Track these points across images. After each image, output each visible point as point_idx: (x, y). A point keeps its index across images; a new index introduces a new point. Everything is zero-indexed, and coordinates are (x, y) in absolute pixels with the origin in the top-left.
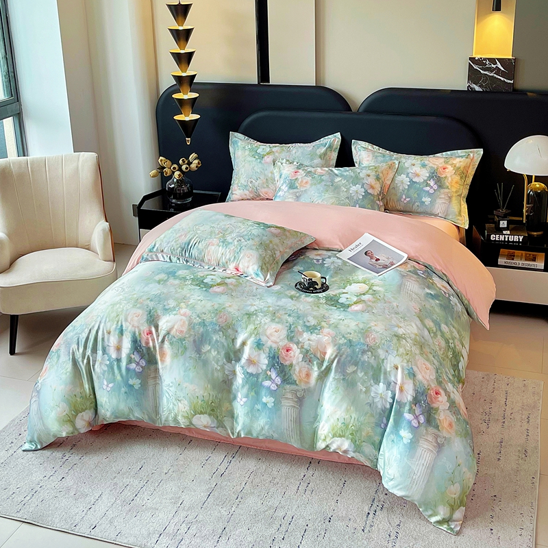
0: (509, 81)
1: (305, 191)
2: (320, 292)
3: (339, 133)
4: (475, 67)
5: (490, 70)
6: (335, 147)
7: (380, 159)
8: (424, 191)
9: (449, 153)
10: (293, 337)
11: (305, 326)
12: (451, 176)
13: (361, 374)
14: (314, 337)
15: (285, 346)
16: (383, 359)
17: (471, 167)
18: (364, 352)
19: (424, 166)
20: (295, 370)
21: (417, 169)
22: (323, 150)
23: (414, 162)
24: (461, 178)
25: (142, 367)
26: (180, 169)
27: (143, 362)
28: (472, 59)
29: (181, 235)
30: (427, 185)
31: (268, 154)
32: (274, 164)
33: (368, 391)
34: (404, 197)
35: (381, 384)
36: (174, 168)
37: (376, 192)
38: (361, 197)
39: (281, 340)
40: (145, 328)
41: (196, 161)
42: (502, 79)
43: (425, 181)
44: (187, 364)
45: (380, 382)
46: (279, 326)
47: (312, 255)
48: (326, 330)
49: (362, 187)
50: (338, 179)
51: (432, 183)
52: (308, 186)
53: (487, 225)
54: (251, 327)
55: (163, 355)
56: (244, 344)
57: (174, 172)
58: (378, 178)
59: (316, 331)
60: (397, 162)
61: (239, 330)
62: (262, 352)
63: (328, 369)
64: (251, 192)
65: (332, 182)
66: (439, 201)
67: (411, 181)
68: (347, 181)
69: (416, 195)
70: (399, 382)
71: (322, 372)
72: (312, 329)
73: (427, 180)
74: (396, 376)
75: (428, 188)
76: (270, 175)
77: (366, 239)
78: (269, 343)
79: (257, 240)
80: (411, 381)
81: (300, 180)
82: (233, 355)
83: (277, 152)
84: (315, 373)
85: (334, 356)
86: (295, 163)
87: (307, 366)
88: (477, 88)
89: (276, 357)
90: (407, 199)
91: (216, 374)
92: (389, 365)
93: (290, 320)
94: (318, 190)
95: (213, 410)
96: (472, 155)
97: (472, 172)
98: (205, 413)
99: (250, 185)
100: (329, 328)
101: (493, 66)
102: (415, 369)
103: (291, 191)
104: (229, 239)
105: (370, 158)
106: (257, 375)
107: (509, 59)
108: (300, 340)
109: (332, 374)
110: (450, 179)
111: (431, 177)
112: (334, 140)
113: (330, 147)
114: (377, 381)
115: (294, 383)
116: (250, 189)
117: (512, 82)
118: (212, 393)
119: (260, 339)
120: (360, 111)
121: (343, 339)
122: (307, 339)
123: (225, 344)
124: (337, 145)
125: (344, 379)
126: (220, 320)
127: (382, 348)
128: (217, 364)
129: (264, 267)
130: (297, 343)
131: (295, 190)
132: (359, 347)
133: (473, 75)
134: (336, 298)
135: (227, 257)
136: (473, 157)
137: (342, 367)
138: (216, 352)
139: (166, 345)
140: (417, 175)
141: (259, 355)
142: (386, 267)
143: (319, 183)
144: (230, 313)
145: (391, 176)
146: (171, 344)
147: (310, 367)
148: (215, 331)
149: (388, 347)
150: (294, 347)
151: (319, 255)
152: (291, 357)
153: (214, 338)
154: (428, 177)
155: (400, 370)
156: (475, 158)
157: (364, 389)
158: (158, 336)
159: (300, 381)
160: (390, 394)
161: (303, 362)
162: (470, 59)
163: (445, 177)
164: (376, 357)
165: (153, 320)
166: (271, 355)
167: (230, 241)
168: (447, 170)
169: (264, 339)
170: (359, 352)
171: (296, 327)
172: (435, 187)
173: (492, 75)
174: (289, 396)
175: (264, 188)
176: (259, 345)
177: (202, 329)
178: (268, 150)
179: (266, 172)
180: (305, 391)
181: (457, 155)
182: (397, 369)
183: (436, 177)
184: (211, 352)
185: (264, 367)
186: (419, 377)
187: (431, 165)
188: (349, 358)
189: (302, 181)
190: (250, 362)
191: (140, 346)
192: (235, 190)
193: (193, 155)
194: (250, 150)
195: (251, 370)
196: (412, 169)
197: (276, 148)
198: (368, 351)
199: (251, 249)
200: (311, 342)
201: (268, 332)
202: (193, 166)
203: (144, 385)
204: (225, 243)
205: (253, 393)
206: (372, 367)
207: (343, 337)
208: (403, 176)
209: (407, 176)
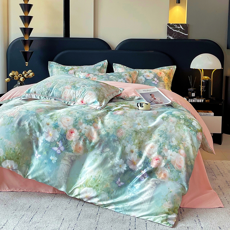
0: (186, 34)
3: (106, 60)
4: (171, 28)
5: (177, 29)
6: (105, 66)
8: (152, 83)
12: (164, 76)
17: (171, 74)
19: (151, 72)
21: (148, 74)
22: (100, 67)
24: (168, 78)
26: (23, 76)
28: (169, 24)
29: (48, 84)
30: (154, 80)
32: (75, 74)
36: (20, 76)
41: (32, 73)
42: (183, 33)
43: (152, 79)
49: (124, 80)
50: (111, 77)
51: (156, 79)
58: (130, 76)
60: (137, 71)
67: (146, 79)
68: (116, 77)
75: (154, 82)
79: (94, 86)
81: (91, 78)
83: (76, 68)
88: (172, 38)
97: (172, 76)
101: (178, 27)
107: (186, 24)
110: (164, 78)
111: (155, 77)
112: (104, 63)
113: (103, 66)
117: (187, 35)
133: (169, 32)
135: (77, 95)
136: (172, 69)
140: (148, 76)
142: (157, 103)
143: (102, 79)
145: (136, 76)
162: (168, 24)
163: (162, 77)
167: (78, 87)
168: (162, 74)
172: (158, 81)
173: (178, 31)
178: (71, 68)
183: (157, 77)
187: (154, 72)
189: (93, 78)
193: (30, 71)
194: (61, 68)
196: (145, 74)
199: (91, 91)
202: (31, 75)
204: (75, 87)
208: (142, 77)
209: (143, 77)
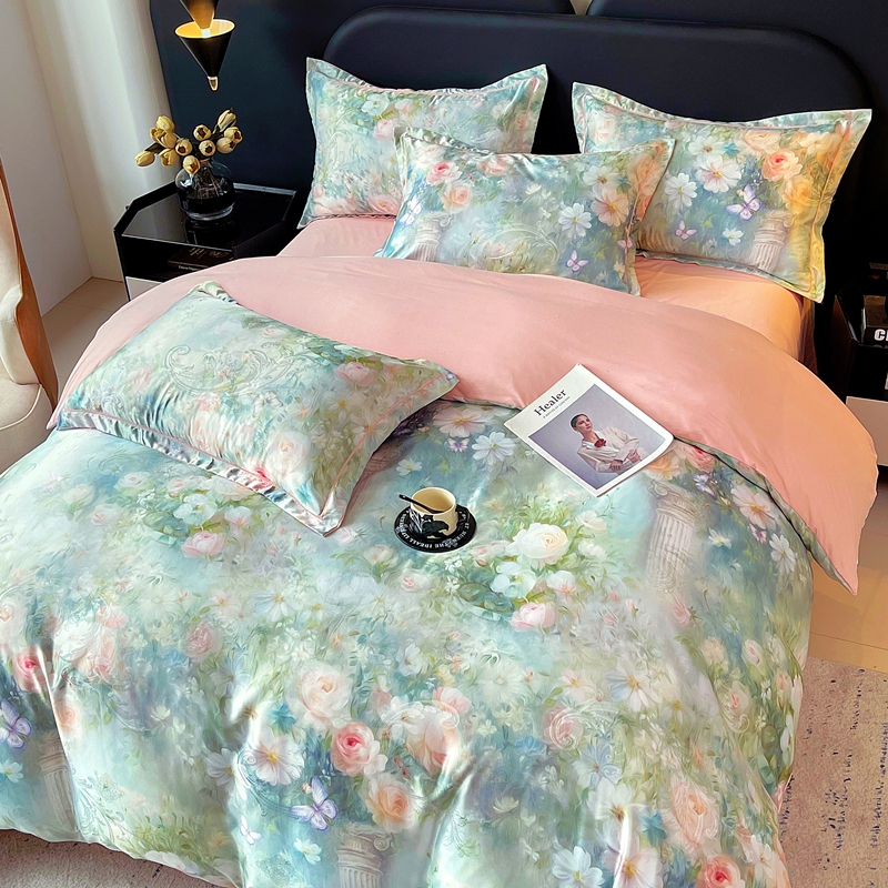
1: (459, 216)
2: (453, 548)
3: (543, 66)
6: (533, 99)
7: (633, 132)
8: (729, 214)
9: (791, 117)
10: (366, 707)
11: (397, 676)
12: (792, 179)
13: (528, 820)
14: (417, 711)
15: (345, 729)
16: (586, 790)
17: (841, 153)
18: (538, 766)
19: (732, 152)
20: (368, 789)
21: (715, 160)
22: (507, 106)
23: (709, 141)
24: (816, 181)
25: (22, 736)
26: (195, 152)
27: (25, 725)
29: (138, 377)
30: (737, 200)
31: (385, 115)
32: (398, 141)
33: (544, 862)
34: (682, 226)
35: (578, 850)
36: (182, 149)
37: (616, 220)
38: (583, 234)
39: (338, 714)
40: (21, 649)
41: (230, 132)
43: (733, 190)
44: (120, 745)
45: (575, 844)
46: (333, 674)
47: (448, 424)
48: (448, 693)
49: (588, 208)
50: (533, 189)
51: (747, 195)
52: (466, 204)
53: (867, 298)
54: (265, 671)
55: (65, 714)
56: (247, 712)
57: (182, 158)
58: (624, 186)
59: (423, 694)
60: (670, 143)
61: (238, 674)
62: (289, 737)
63: (450, 796)
64: (351, 202)
65: (520, 194)
66: (761, 238)
67: (700, 189)
68: (554, 194)
69: (709, 223)
70: (624, 851)
71: (434, 802)
72: (415, 687)
73: (736, 189)
74: (616, 835)
75: (737, 208)
76: (390, 164)
77: (578, 382)
78: (308, 719)
79: (308, 401)
80: (654, 853)
81: (449, 189)
82: (224, 736)
83: (404, 111)
84: (417, 804)
85: (462, 768)
86: (443, 140)
87: (396, 783)
89: (324, 755)
90: (690, 232)
91: (185, 775)
92: (599, 806)
93: (363, 654)
94: (488, 213)
95: (186, 846)
96: (844, 124)
97: (841, 164)
98: (172, 851)
99: (349, 186)
100: (455, 685)
102: (667, 815)
103: (429, 215)
104: (243, 395)
105: (611, 130)
106: (281, 791)
108: (383, 717)
109: (459, 808)
110: (789, 185)
111: (745, 182)
112: (533, 84)
113: (523, 99)
114: (569, 842)
115: (367, 818)
116: (350, 196)
118: (179, 813)
119: (285, 706)
120: (592, 12)
121: (488, 722)
122: (399, 713)
123: (204, 710)
124: (538, 93)
125: (486, 826)
126: (194, 645)
127: (586, 761)
128: (188, 752)
129: (321, 480)
130: (376, 726)
131: (438, 214)
132: (526, 750)
134: (485, 577)
135: (239, 443)
136: (848, 130)
137: (482, 797)
138: (184, 727)
139: (71, 695)
140: (715, 176)
141: (284, 743)
142: (618, 467)
143: (491, 198)
144: (218, 624)
145: (655, 176)
146: (81, 694)
147: (404, 786)
148: (180, 676)
149: (602, 757)
150: (367, 734)
151: (463, 423)
152: (358, 759)
153: (178, 693)
154: (740, 182)
155: (626, 823)
156: (852, 132)
157: (535, 857)
158: (51, 672)
159: (382, 815)
160: (598, 876)
161: (388, 775)
163: (780, 181)
164: (570, 782)
165: (41, 632)
166: (312, 749)
167: (246, 401)
168: (785, 164)
169: (295, 706)
170: (525, 764)
171: (375, 678)
172: (755, 205)
174: (356, 846)
175: (379, 194)
176: (283, 721)
177: (149, 668)
178: (386, 105)
179: (381, 158)
180: (393, 840)
181: (810, 123)
182: (620, 817)
183: (758, 181)
184: (171, 724)
185: (297, 773)
186: (677, 838)
187: (749, 150)
188: (500, 779)
189: (453, 192)
190: (263, 756)
191: (15, 690)
192: (319, 196)
193: (225, 117)
194: (349, 105)
195: (266, 774)
196: (704, 160)
197: (403, 99)
198: (550, 763)
199: (293, 428)
200: (409, 726)
201: (306, 689)
202: (224, 143)
203: (32, 774)
204: (234, 405)
205: (272, 827)
206: (558, 805)
207: (490, 716)
208: (684, 177)
209: (693, 178)
